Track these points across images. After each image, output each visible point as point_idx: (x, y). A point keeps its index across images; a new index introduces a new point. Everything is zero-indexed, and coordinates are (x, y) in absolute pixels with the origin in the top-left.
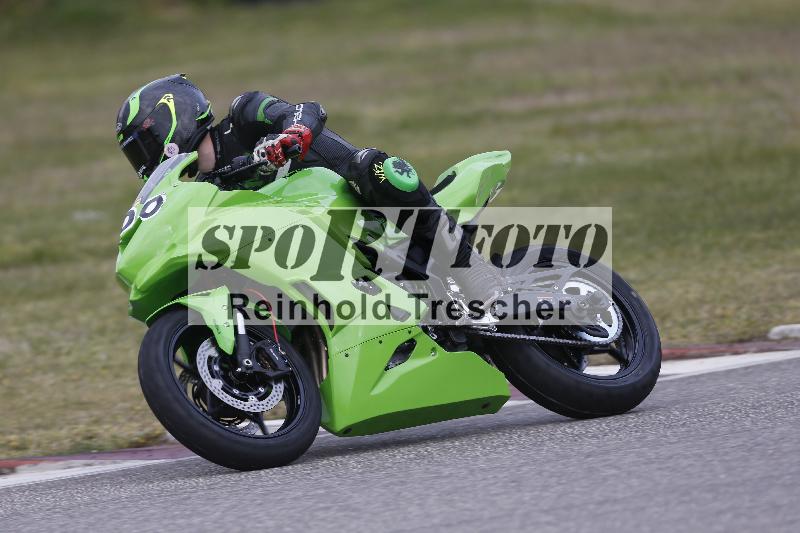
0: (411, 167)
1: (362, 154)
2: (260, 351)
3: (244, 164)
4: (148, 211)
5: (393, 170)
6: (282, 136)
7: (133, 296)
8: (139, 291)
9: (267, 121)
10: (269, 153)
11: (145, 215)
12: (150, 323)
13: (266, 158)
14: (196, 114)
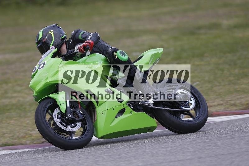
0: (126, 54)
1: (110, 49)
2: (74, 112)
3: (72, 52)
4: (40, 67)
5: (120, 54)
6: (83, 44)
7: (35, 94)
8: (36, 93)
9: (82, 39)
10: (79, 49)
11: (39, 68)
12: (39, 103)
13: (78, 50)
14: (60, 37)
